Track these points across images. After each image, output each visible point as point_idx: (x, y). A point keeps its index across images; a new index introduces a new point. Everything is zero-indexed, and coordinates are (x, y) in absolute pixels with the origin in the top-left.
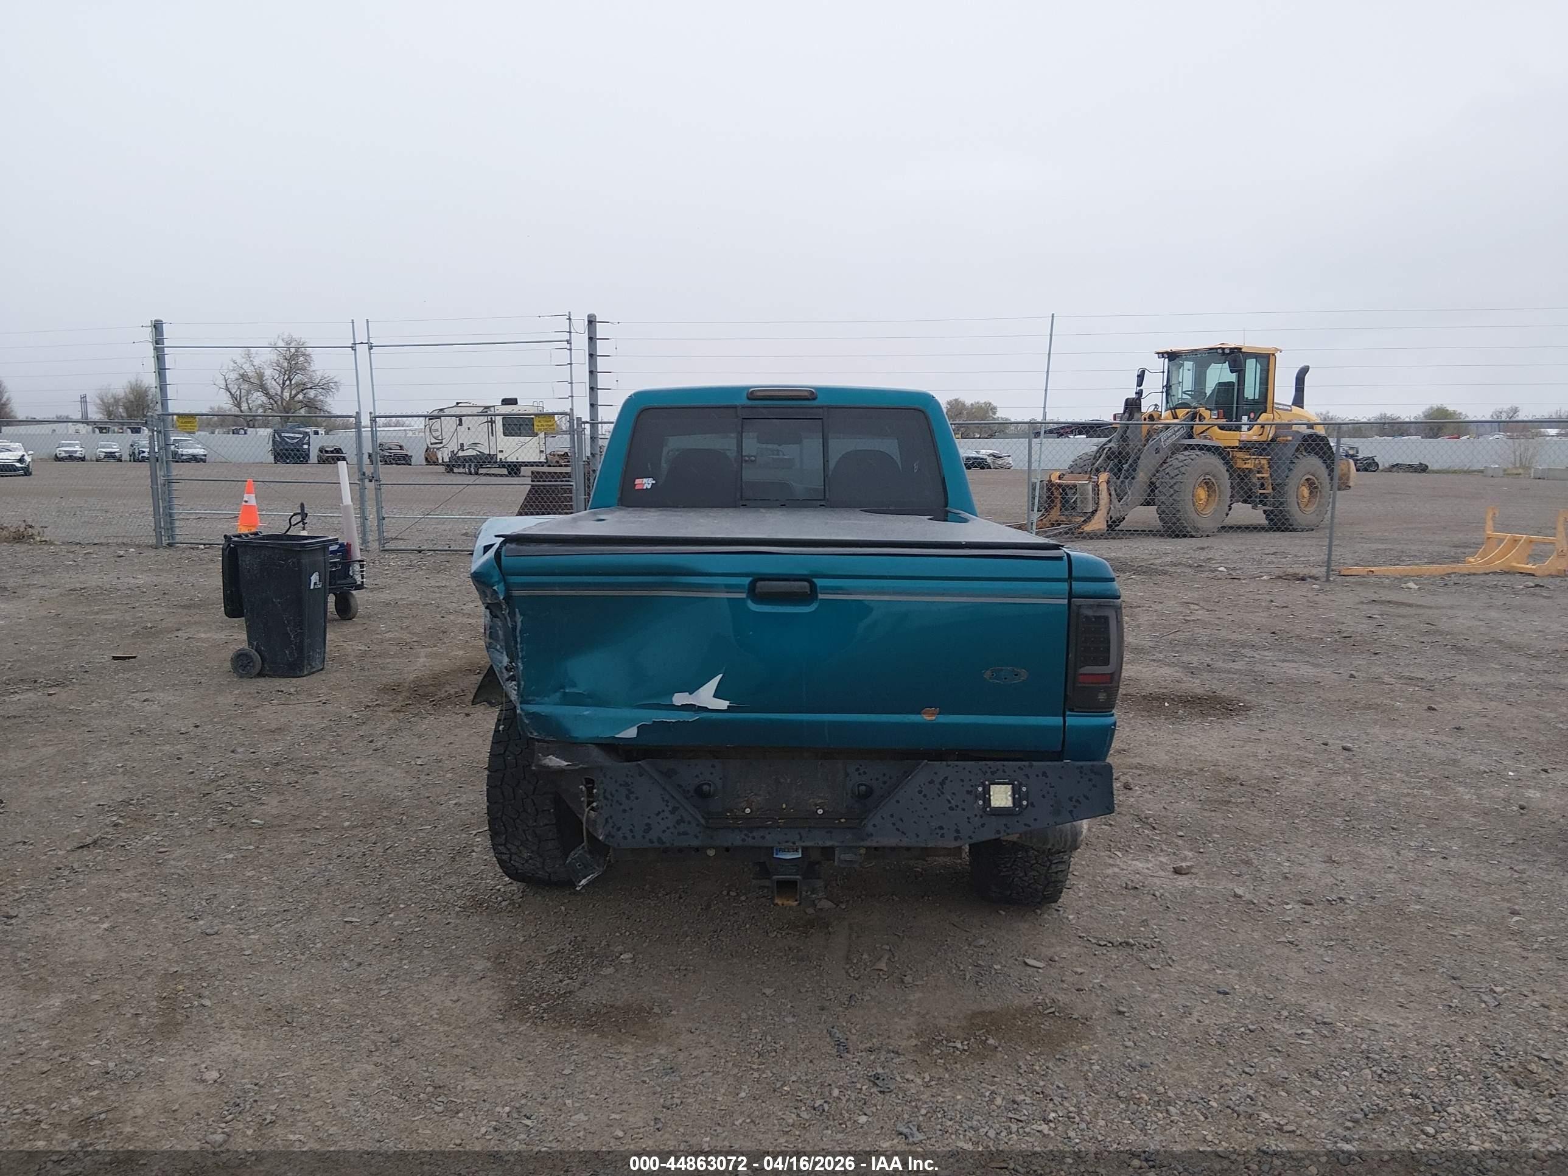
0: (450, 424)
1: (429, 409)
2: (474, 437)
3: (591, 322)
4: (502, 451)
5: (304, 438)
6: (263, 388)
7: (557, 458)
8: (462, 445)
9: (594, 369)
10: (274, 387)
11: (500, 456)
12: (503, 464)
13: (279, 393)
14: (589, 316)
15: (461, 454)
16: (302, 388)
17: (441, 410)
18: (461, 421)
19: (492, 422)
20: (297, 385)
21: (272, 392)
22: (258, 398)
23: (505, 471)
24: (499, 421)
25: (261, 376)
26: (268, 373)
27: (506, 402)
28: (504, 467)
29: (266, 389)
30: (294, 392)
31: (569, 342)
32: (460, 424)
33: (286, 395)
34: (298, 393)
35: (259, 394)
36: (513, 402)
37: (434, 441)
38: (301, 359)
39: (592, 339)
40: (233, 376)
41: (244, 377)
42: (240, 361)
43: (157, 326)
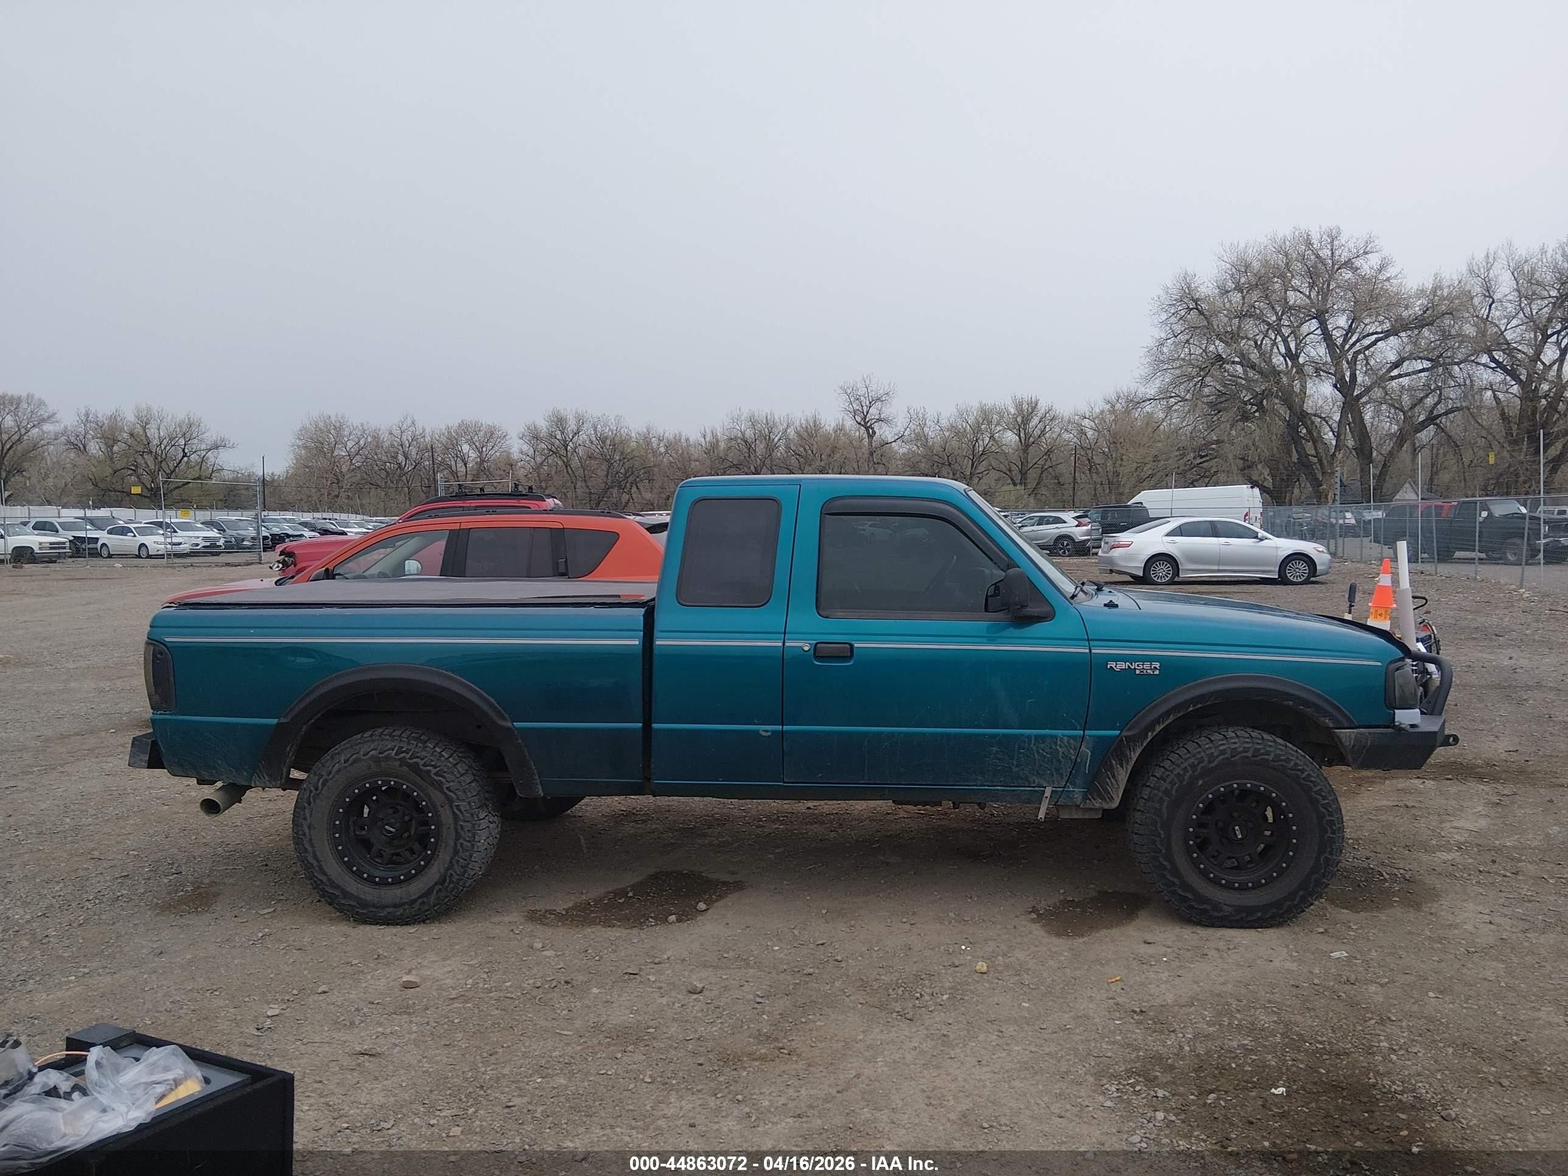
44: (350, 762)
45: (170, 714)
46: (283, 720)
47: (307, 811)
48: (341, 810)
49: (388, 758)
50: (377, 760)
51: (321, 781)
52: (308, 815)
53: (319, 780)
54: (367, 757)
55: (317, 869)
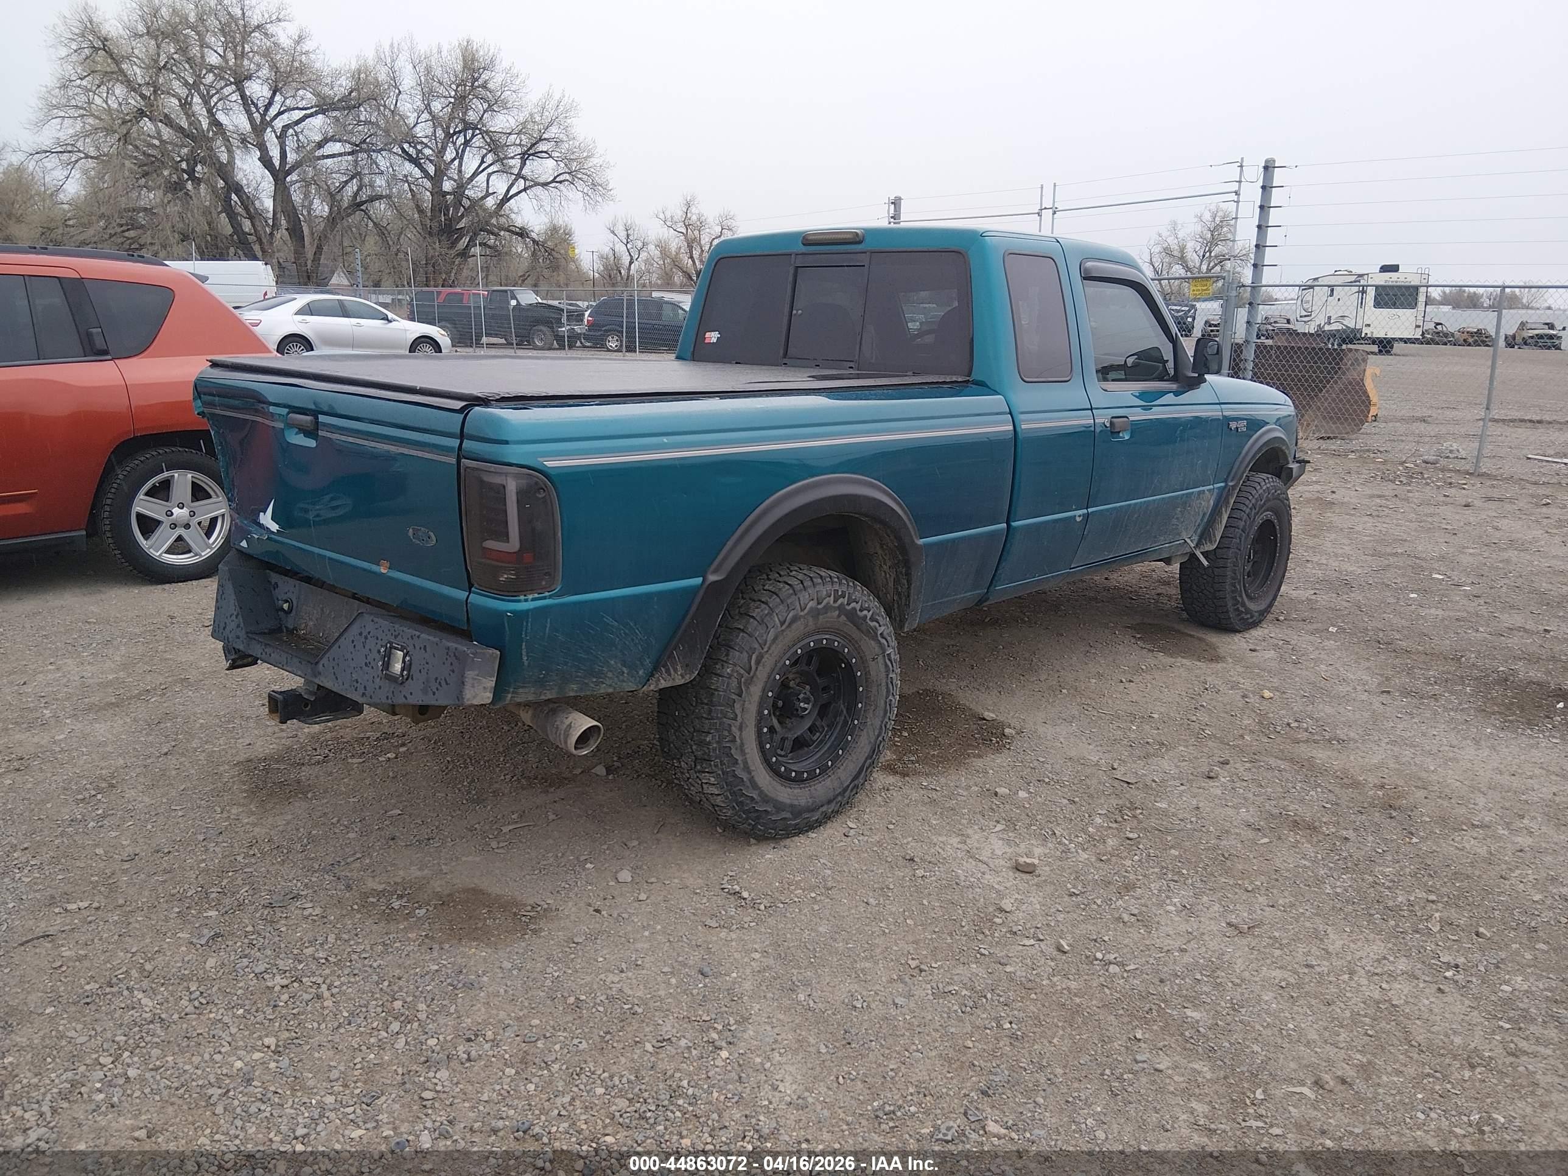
0: (1321, 293)
1: (1304, 278)
2: (1344, 308)
3: (1269, 168)
4: (1369, 325)
5: (1189, 311)
6: (1182, 260)
7: (1465, 336)
8: (1329, 318)
9: (1263, 224)
10: (1193, 259)
11: (1365, 330)
12: (1374, 341)
13: (1198, 265)
14: (1267, 161)
15: (1327, 328)
16: (1222, 260)
17: (1316, 279)
18: (1332, 291)
19: (1363, 292)
20: (1216, 257)
21: (1190, 264)
22: (1178, 270)
23: (1375, 348)
24: (1371, 293)
25: (1182, 249)
26: (1190, 245)
27: (1385, 269)
28: (1374, 343)
29: (1185, 262)
30: (1212, 264)
31: (1237, 193)
32: (1332, 295)
33: (1204, 267)
34: (1216, 265)
35: (1177, 266)
36: (1394, 268)
37: (1305, 313)
38: (1225, 229)
39: (1266, 188)
40: (1157, 249)
41: (1167, 251)
42: (1165, 234)
43: (896, 203)
44: (787, 623)
45: (550, 597)
46: (712, 578)
47: (737, 706)
48: (770, 694)
49: (827, 608)
50: (816, 614)
51: (754, 657)
52: (738, 712)
53: (750, 657)
54: (806, 611)
55: (748, 784)
